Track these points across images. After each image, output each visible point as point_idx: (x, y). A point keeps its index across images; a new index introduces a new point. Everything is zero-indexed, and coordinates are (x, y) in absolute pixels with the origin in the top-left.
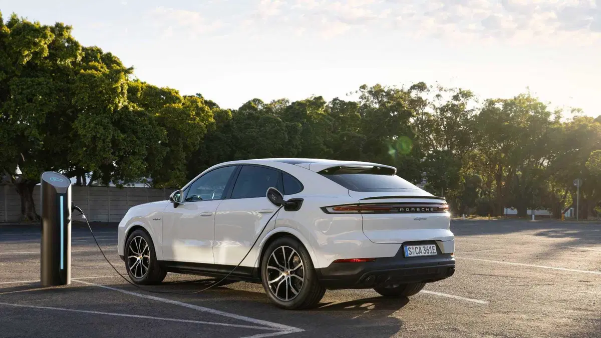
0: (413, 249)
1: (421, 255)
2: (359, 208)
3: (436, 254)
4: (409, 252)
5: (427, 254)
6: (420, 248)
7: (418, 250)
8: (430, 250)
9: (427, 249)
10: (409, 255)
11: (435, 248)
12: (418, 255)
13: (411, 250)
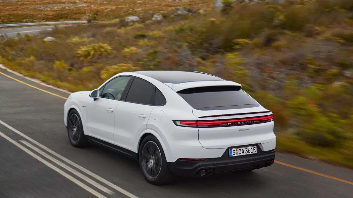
0: (237, 150)
1: (243, 154)
2: (197, 124)
3: (256, 153)
4: (233, 153)
5: (248, 153)
6: (243, 149)
7: (241, 152)
8: (251, 150)
9: (249, 150)
10: (233, 156)
11: (256, 149)
12: (241, 155)
13: (235, 152)
